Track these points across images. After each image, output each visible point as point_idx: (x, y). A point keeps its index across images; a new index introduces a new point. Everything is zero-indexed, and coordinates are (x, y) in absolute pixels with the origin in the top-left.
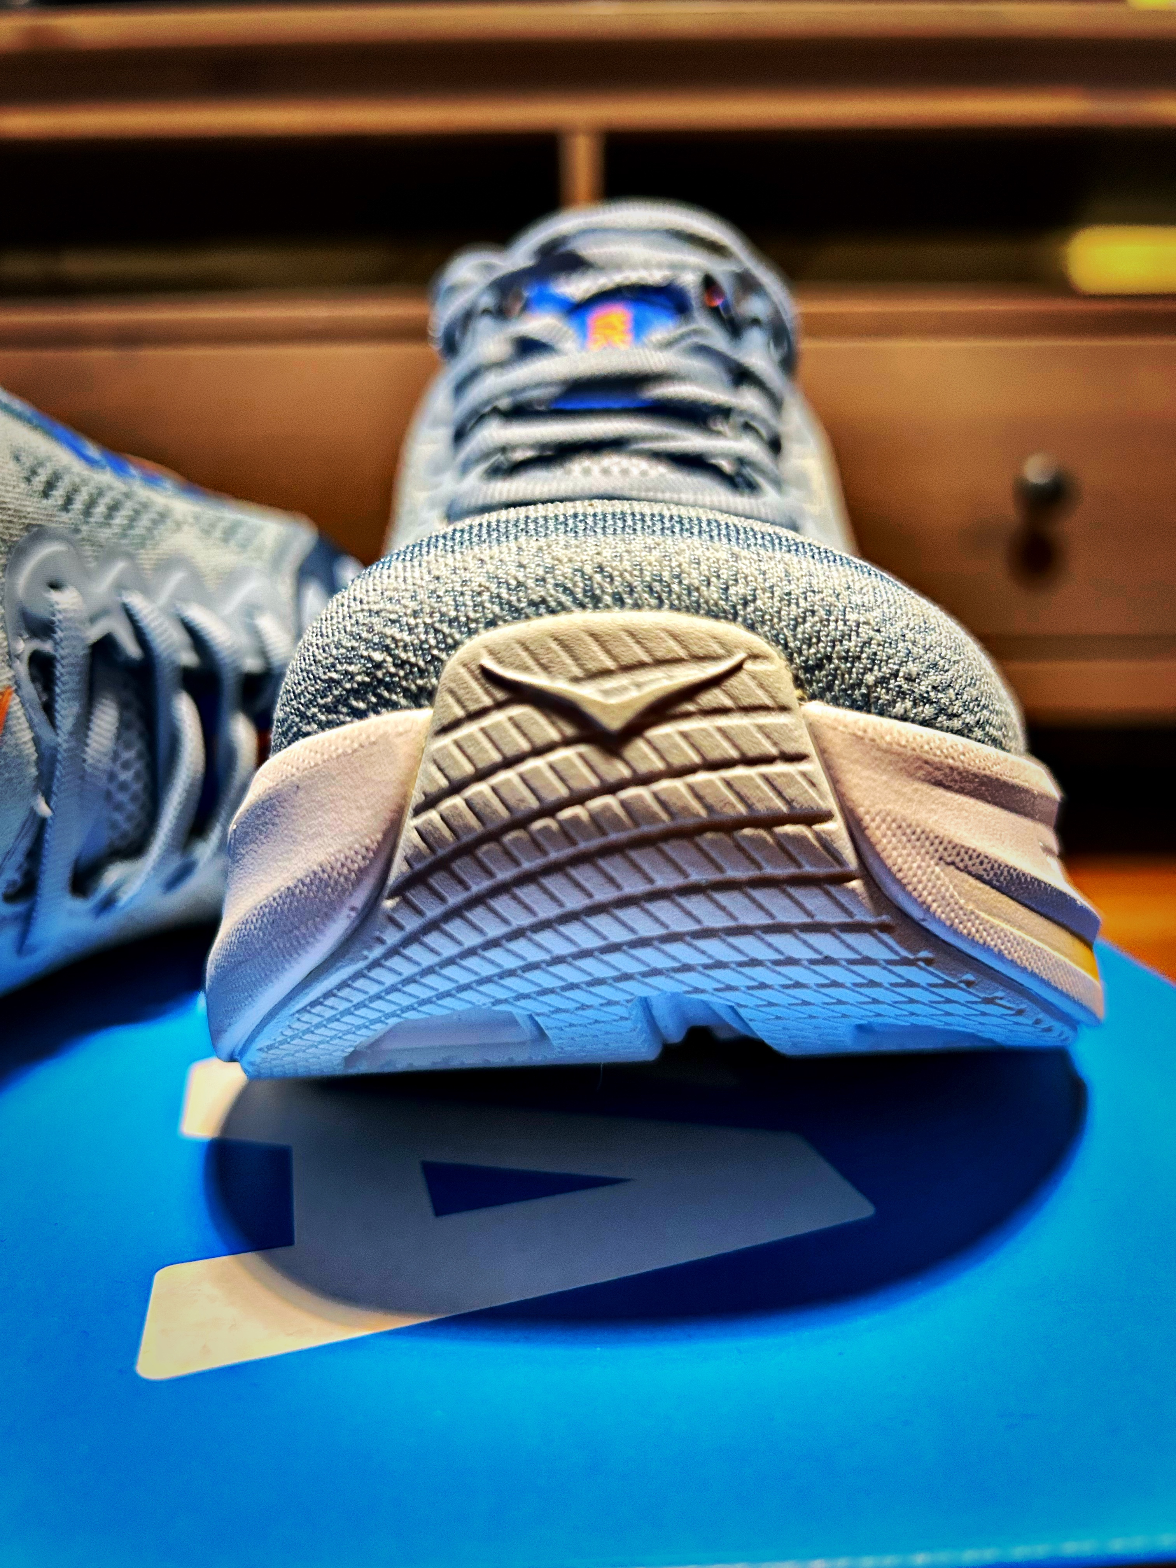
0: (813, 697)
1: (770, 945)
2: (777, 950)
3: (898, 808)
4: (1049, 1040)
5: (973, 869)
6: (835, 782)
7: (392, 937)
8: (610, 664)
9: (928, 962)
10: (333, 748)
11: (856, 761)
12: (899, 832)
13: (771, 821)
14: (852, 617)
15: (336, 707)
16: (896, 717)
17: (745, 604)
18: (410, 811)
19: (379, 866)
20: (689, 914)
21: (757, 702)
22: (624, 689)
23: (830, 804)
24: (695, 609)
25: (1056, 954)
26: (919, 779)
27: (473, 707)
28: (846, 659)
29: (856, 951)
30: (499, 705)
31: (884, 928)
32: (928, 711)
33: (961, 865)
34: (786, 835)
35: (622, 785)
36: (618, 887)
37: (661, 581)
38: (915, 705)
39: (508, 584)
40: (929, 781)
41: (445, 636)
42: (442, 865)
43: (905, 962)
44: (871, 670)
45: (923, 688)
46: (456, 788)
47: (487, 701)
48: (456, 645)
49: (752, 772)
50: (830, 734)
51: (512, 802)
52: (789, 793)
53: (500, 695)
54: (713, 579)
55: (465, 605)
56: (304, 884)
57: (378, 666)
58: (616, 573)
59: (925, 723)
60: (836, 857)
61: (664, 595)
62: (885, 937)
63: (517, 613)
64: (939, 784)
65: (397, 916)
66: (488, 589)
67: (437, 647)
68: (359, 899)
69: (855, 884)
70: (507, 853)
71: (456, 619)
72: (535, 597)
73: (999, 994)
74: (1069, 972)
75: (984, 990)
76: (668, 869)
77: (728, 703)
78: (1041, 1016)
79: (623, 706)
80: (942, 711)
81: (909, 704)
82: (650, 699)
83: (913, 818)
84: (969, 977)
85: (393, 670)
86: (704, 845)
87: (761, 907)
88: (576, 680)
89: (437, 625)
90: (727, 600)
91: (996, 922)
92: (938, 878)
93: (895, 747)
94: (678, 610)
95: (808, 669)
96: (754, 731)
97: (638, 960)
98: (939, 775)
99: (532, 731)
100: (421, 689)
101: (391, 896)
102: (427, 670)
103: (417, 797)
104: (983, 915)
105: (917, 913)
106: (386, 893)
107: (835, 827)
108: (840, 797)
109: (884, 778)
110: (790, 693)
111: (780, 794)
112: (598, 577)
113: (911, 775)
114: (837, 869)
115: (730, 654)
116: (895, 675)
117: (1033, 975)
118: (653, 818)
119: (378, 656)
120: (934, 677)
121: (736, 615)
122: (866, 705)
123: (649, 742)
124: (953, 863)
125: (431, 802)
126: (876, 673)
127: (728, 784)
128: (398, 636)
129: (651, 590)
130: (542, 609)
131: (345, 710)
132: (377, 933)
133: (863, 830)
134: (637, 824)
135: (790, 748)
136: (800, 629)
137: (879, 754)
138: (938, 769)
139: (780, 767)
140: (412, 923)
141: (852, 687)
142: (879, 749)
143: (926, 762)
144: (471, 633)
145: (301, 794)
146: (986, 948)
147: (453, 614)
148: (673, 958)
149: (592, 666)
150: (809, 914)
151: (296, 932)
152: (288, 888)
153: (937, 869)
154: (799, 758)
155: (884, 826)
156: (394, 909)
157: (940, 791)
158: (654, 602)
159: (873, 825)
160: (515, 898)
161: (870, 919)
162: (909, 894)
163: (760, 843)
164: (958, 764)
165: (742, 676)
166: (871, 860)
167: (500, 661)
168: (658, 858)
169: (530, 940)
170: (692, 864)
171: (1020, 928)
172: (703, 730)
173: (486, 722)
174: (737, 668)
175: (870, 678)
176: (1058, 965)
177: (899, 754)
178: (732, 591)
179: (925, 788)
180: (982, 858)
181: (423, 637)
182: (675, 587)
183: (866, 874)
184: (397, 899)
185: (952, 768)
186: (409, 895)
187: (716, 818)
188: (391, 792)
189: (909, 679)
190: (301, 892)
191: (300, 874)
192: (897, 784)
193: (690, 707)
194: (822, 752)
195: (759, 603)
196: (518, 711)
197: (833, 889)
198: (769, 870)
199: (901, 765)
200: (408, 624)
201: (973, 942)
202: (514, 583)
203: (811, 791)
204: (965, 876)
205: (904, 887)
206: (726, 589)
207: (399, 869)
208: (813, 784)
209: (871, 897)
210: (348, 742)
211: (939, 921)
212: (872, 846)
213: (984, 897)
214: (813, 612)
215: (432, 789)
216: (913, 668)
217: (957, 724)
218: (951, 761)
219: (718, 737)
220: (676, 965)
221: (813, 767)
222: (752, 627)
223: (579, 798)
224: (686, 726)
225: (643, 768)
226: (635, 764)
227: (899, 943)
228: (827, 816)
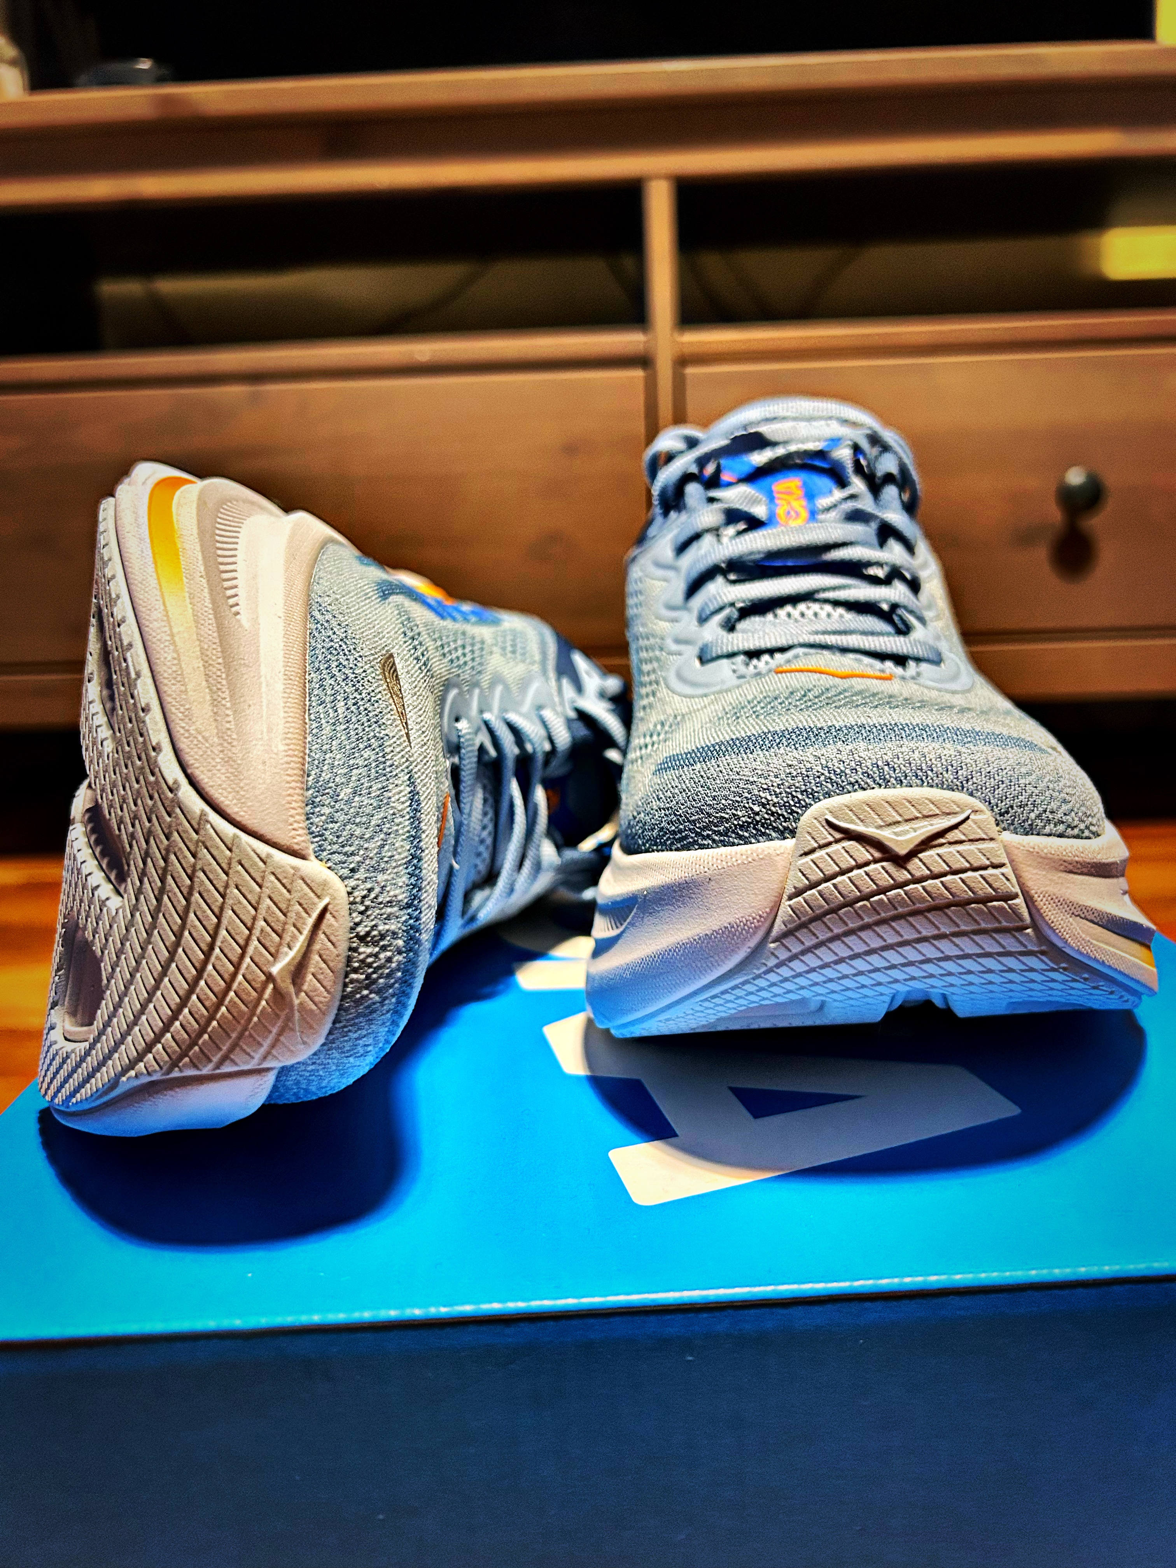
0: (1004, 829)
1: (980, 963)
2: (983, 966)
3: (1051, 889)
4: (1126, 1006)
5: (1089, 917)
6: (1018, 877)
7: (772, 962)
8: (899, 819)
9: (1065, 969)
10: (734, 859)
11: (1030, 866)
12: (1052, 902)
13: (985, 900)
14: (1022, 781)
15: (726, 833)
16: (1046, 835)
17: (967, 781)
18: (785, 897)
19: (767, 925)
20: (938, 949)
21: (978, 837)
22: (906, 832)
23: (1017, 889)
24: (941, 786)
25: (1132, 958)
26: (1061, 871)
27: (822, 842)
28: (1021, 807)
29: (1027, 966)
30: (837, 841)
31: (1043, 953)
32: (1061, 828)
33: (1083, 916)
34: (994, 907)
35: (906, 883)
36: (901, 936)
37: (921, 770)
38: (1055, 825)
39: (835, 771)
40: (1066, 871)
41: (799, 800)
42: (803, 926)
43: (1053, 970)
44: (1033, 811)
45: (1059, 816)
46: (813, 885)
47: (831, 839)
48: (807, 806)
49: (976, 874)
50: (1016, 851)
51: (845, 892)
52: (995, 885)
53: (838, 836)
54: (950, 767)
55: (810, 783)
56: (718, 934)
57: (757, 814)
58: (896, 766)
59: (1061, 836)
60: (1020, 918)
61: (924, 778)
62: (1043, 958)
63: (842, 790)
64: (1071, 872)
65: (776, 953)
66: (823, 774)
67: (795, 806)
68: (753, 943)
69: (1029, 931)
70: (841, 918)
71: (806, 791)
72: (853, 780)
73: (1101, 984)
74: (1140, 968)
75: (1093, 982)
76: (929, 926)
77: (963, 838)
78: (1123, 993)
79: (907, 841)
80: (1069, 826)
81: (1052, 825)
82: (923, 837)
83: (1058, 894)
84: (1086, 976)
85: (766, 816)
86: (950, 913)
87: (977, 944)
88: (880, 827)
89: (794, 793)
90: (957, 778)
91: (1101, 945)
92: (1071, 924)
93: (1049, 856)
94: (932, 786)
95: (1001, 815)
96: (976, 851)
97: (905, 972)
98: (1071, 867)
99: (856, 855)
100: (786, 828)
101: (773, 942)
102: (789, 819)
103: (790, 890)
104: (1094, 942)
105: (1060, 944)
106: (770, 940)
107: (1019, 901)
108: (1021, 885)
109: (1044, 873)
110: (994, 830)
111: (991, 886)
112: (886, 768)
113: (1057, 869)
114: (1020, 924)
115: (963, 811)
116: (1045, 811)
117: (1120, 972)
118: (923, 900)
119: (756, 808)
120: (1065, 808)
121: (963, 787)
122: (1030, 831)
123: (921, 860)
124: (1079, 915)
125: (799, 893)
126: (1035, 811)
127: (963, 881)
128: (769, 798)
129: (917, 776)
130: (856, 787)
131: (733, 836)
132: (764, 961)
133: (1033, 902)
134: (914, 904)
135: (996, 861)
136: (996, 792)
137: (1040, 860)
138: (1070, 864)
139: (991, 871)
140: (783, 955)
141: (1024, 821)
142: (1042, 858)
143: (1065, 861)
144: (817, 800)
145: (712, 883)
146: (1095, 960)
147: (803, 788)
148: (925, 971)
149: (889, 820)
150: (1004, 947)
151: (712, 959)
152: (706, 935)
153: (1071, 919)
154: (1002, 865)
155: (1044, 899)
156: (775, 949)
157: (1071, 875)
158: (919, 782)
159: (1039, 899)
160: (843, 942)
161: (1036, 949)
162: (1057, 934)
163: (979, 912)
164: (1080, 859)
165: (969, 821)
166: (1037, 917)
167: (836, 817)
168: (924, 920)
169: (848, 964)
170: (943, 924)
171: (1113, 946)
172: (950, 852)
173: (829, 850)
174: (968, 818)
175: (1033, 815)
176: (1135, 965)
177: (1050, 859)
178: (960, 773)
179: (1064, 875)
180: (1093, 911)
181: (785, 799)
182: (929, 773)
183: (1034, 925)
184: (777, 943)
185: (1077, 862)
186: (784, 941)
187: (957, 899)
188: (776, 886)
189: (1052, 812)
190: (715, 937)
191: (716, 928)
192: (1050, 876)
193: (942, 841)
194: (1011, 861)
195: (974, 779)
196: (847, 844)
197: (1017, 934)
198: (983, 925)
199: (1053, 864)
200: (775, 792)
201: (1089, 957)
202: (838, 771)
203: (1007, 883)
204: (1085, 921)
205: (1054, 931)
206: (957, 772)
207: (779, 927)
208: (1008, 879)
209: (1037, 937)
210: (744, 857)
211: (1073, 948)
212: (1038, 910)
213: (1094, 932)
214: (1003, 782)
215: (800, 885)
216: (1054, 805)
217: (1076, 831)
218: (1076, 859)
219: (957, 854)
220: (925, 974)
221: (1007, 870)
222: (971, 794)
223: (883, 891)
224: (940, 850)
225: (918, 874)
226: (913, 872)
227: (1051, 960)
228: (1016, 896)
